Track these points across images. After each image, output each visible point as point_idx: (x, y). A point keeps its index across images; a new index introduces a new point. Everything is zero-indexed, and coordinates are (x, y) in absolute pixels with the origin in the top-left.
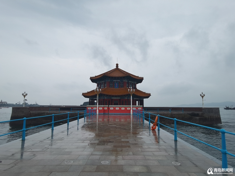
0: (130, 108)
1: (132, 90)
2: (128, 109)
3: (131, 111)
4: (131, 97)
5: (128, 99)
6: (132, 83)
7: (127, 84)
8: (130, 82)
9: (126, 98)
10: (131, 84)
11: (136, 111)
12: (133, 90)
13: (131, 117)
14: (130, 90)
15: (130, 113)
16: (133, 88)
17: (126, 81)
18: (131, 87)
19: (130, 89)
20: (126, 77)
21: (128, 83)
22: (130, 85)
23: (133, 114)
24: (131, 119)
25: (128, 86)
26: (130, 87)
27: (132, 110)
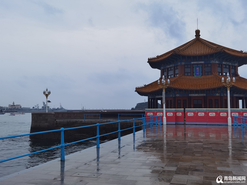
0: (226, 114)
1: (229, 78)
3: (229, 118)
4: (229, 92)
5: (221, 97)
6: (229, 66)
7: (219, 67)
8: (224, 63)
9: (217, 95)
10: (226, 68)
12: (232, 80)
13: (230, 129)
14: (225, 80)
15: (227, 122)
16: (232, 75)
17: (217, 62)
18: (228, 74)
19: (226, 77)
20: (216, 53)
21: (221, 66)
22: (224, 70)
25: (220, 71)
26: (224, 74)
27: (231, 117)
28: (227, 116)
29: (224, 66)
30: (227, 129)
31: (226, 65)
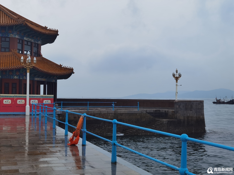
0: (23, 101)
1: (29, 58)
2: (19, 102)
3: (28, 106)
4: (28, 74)
5: (20, 81)
6: (31, 43)
7: (19, 43)
8: (25, 39)
9: (16, 77)
10: (27, 45)
11: (38, 107)
12: (32, 60)
13: (27, 120)
14: (25, 60)
15: (25, 111)
16: (33, 54)
17: (17, 37)
18: (29, 53)
19: (26, 56)
20: (16, 26)
21: (22, 42)
22: (26, 47)
23: (30, 115)
24: (25, 125)
25: (20, 48)
26: (25, 52)
27: (30, 104)
28: (25, 104)
29: (26, 43)
30: (24, 120)
31: (27, 42)
